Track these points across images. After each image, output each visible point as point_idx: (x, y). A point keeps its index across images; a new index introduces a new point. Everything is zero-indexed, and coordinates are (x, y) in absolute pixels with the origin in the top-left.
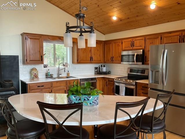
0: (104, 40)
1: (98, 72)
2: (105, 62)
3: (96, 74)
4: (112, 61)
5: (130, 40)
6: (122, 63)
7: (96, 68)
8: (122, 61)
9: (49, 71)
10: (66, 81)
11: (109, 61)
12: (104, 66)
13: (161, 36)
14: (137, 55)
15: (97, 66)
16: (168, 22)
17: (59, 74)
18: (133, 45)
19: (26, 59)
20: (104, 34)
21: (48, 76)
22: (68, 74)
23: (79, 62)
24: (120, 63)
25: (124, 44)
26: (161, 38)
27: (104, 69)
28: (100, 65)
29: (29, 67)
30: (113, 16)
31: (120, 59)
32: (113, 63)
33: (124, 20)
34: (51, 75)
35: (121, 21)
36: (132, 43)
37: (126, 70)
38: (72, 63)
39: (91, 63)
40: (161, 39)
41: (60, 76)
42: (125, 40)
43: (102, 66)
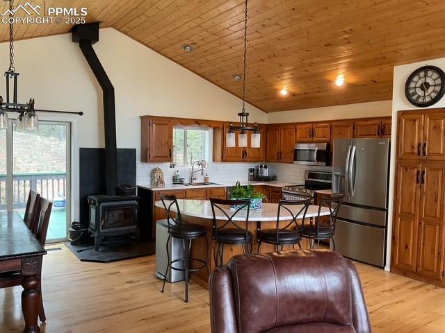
0: (266, 123)
1: (255, 176)
2: (267, 161)
3: (250, 180)
4: (280, 158)
5: (308, 126)
6: (295, 162)
7: (251, 170)
8: (296, 159)
9: (178, 173)
10: (206, 189)
11: (274, 158)
12: (266, 167)
13: (354, 123)
14: (318, 150)
15: (253, 166)
16: (367, 101)
17: (192, 179)
18: (312, 135)
19: (148, 154)
20: (267, 112)
21: (176, 180)
22: (206, 179)
23: (224, 160)
24: (293, 163)
25: (298, 132)
26: (354, 126)
27: (266, 173)
28: (259, 164)
29: (149, 167)
30: (282, 89)
31: (292, 156)
32: (280, 162)
33: (299, 94)
34: (181, 179)
35: (294, 95)
36: (311, 130)
37: (303, 174)
38: (214, 161)
39: (244, 161)
40: (354, 128)
41: (194, 181)
42: (300, 126)
43: (261, 167)
